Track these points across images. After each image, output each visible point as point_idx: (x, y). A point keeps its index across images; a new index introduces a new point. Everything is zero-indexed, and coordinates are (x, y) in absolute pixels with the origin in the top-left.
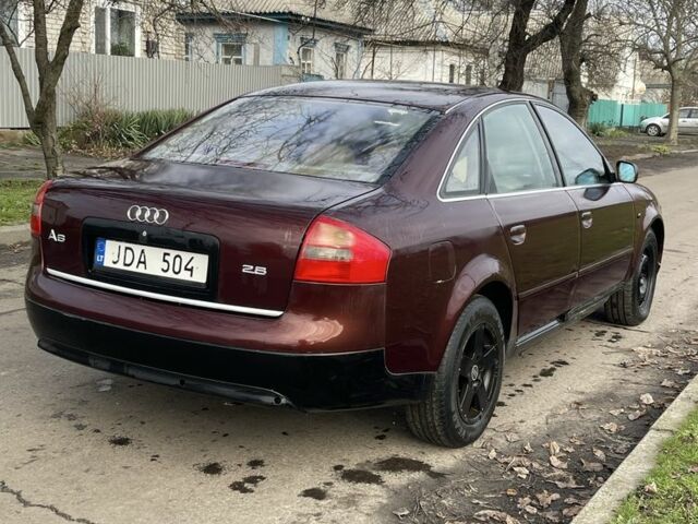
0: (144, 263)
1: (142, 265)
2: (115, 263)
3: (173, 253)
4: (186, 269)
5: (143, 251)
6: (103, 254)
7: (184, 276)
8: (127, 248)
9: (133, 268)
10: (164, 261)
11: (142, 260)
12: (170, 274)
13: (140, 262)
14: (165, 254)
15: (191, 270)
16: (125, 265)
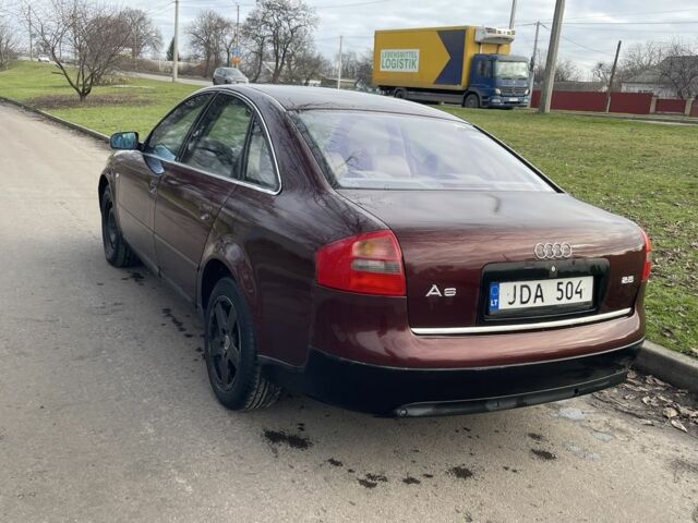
0: (541, 296)
1: (539, 300)
2: (510, 303)
3: (565, 281)
4: (577, 293)
5: (539, 286)
6: (497, 297)
7: (576, 299)
8: (522, 287)
9: (530, 304)
10: (559, 290)
11: (539, 294)
12: (564, 301)
13: (537, 296)
14: (559, 284)
15: (580, 293)
16: (522, 303)
